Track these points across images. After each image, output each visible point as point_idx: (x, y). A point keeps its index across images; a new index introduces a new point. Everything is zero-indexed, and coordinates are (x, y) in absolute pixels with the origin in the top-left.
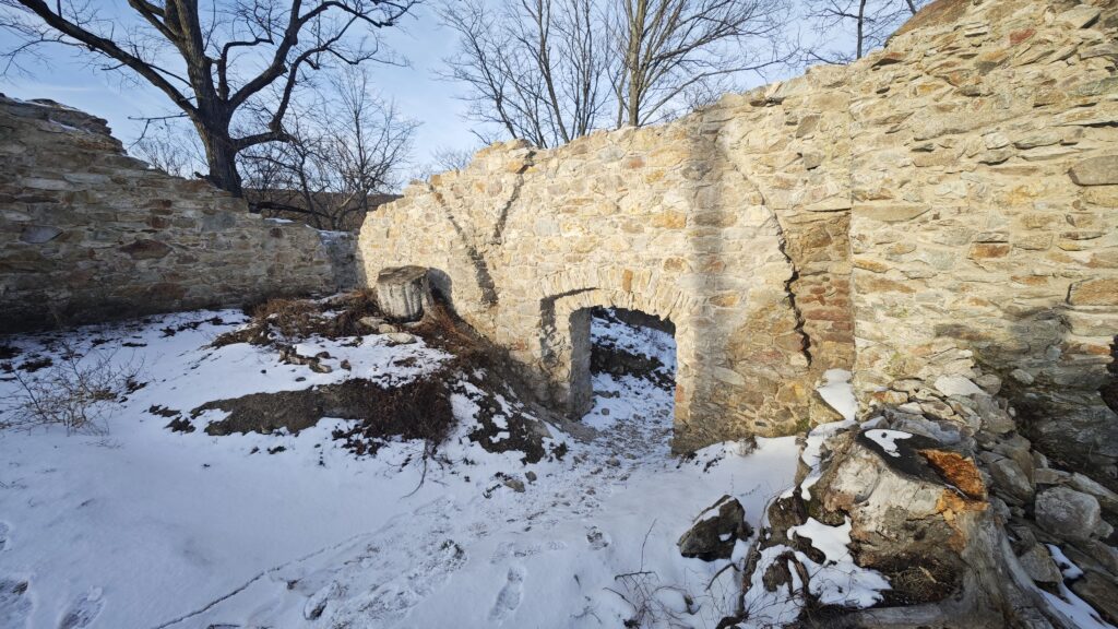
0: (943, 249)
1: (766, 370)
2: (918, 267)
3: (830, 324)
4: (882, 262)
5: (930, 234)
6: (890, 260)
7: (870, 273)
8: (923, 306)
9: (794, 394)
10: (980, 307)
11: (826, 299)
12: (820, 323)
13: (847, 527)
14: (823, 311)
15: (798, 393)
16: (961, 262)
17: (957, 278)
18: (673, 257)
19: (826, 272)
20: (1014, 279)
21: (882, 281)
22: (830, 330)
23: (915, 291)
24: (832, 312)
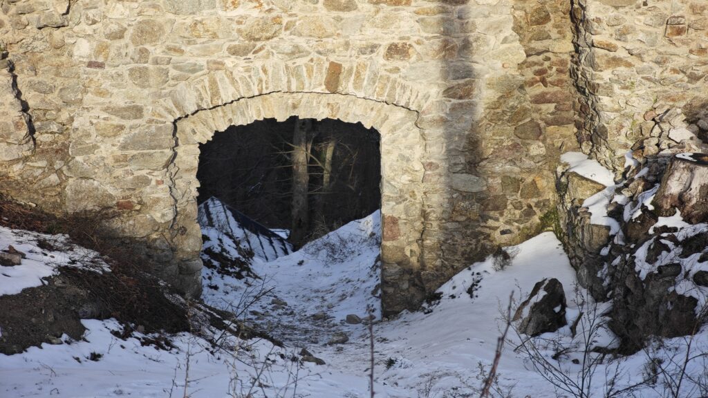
0: (651, 29)
1: (508, 167)
2: (638, 45)
3: (552, 107)
4: (614, 42)
5: (642, 18)
6: (620, 40)
7: (606, 52)
8: (643, 78)
9: (536, 188)
10: (676, 75)
11: (549, 79)
12: (544, 107)
13: (678, 212)
14: (547, 94)
15: (539, 186)
16: (661, 41)
17: (660, 53)
18: (396, 41)
19: (548, 51)
20: (691, 52)
21: (614, 59)
22: (552, 114)
23: (634, 66)
24: (555, 94)
